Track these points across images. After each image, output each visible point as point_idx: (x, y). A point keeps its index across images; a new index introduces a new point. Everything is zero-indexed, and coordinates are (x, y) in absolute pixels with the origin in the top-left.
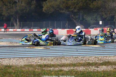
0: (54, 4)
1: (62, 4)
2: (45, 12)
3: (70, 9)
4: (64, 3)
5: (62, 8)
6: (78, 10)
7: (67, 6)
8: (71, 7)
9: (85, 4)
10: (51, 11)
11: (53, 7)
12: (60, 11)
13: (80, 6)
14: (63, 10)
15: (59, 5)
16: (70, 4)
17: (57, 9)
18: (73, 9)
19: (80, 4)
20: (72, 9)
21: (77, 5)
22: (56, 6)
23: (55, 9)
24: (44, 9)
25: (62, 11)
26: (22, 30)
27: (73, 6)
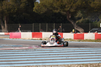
0: (46, 2)
1: (56, 2)
2: (35, 12)
3: (65, 9)
4: (58, 1)
5: (56, 7)
6: (76, 9)
7: (62, 5)
8: (67, 6)
9: (84, 2)
10: (43, 11)
11: (45, 6)
12: (53, 10)
13: (77, 5)
14: (57, 9)
15: (52, 4)
16: (65, 3)
17: (50, 9)
18: (69, 9)
19: (77, 2)
20: (67, 8)
21: (74, 3)
22: (49, 4)
23: (48, 9)
24: (34, 8)
25: (56, 11)
26: (6, 33)
27: (69, 5)
